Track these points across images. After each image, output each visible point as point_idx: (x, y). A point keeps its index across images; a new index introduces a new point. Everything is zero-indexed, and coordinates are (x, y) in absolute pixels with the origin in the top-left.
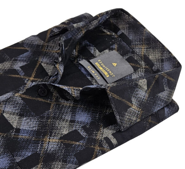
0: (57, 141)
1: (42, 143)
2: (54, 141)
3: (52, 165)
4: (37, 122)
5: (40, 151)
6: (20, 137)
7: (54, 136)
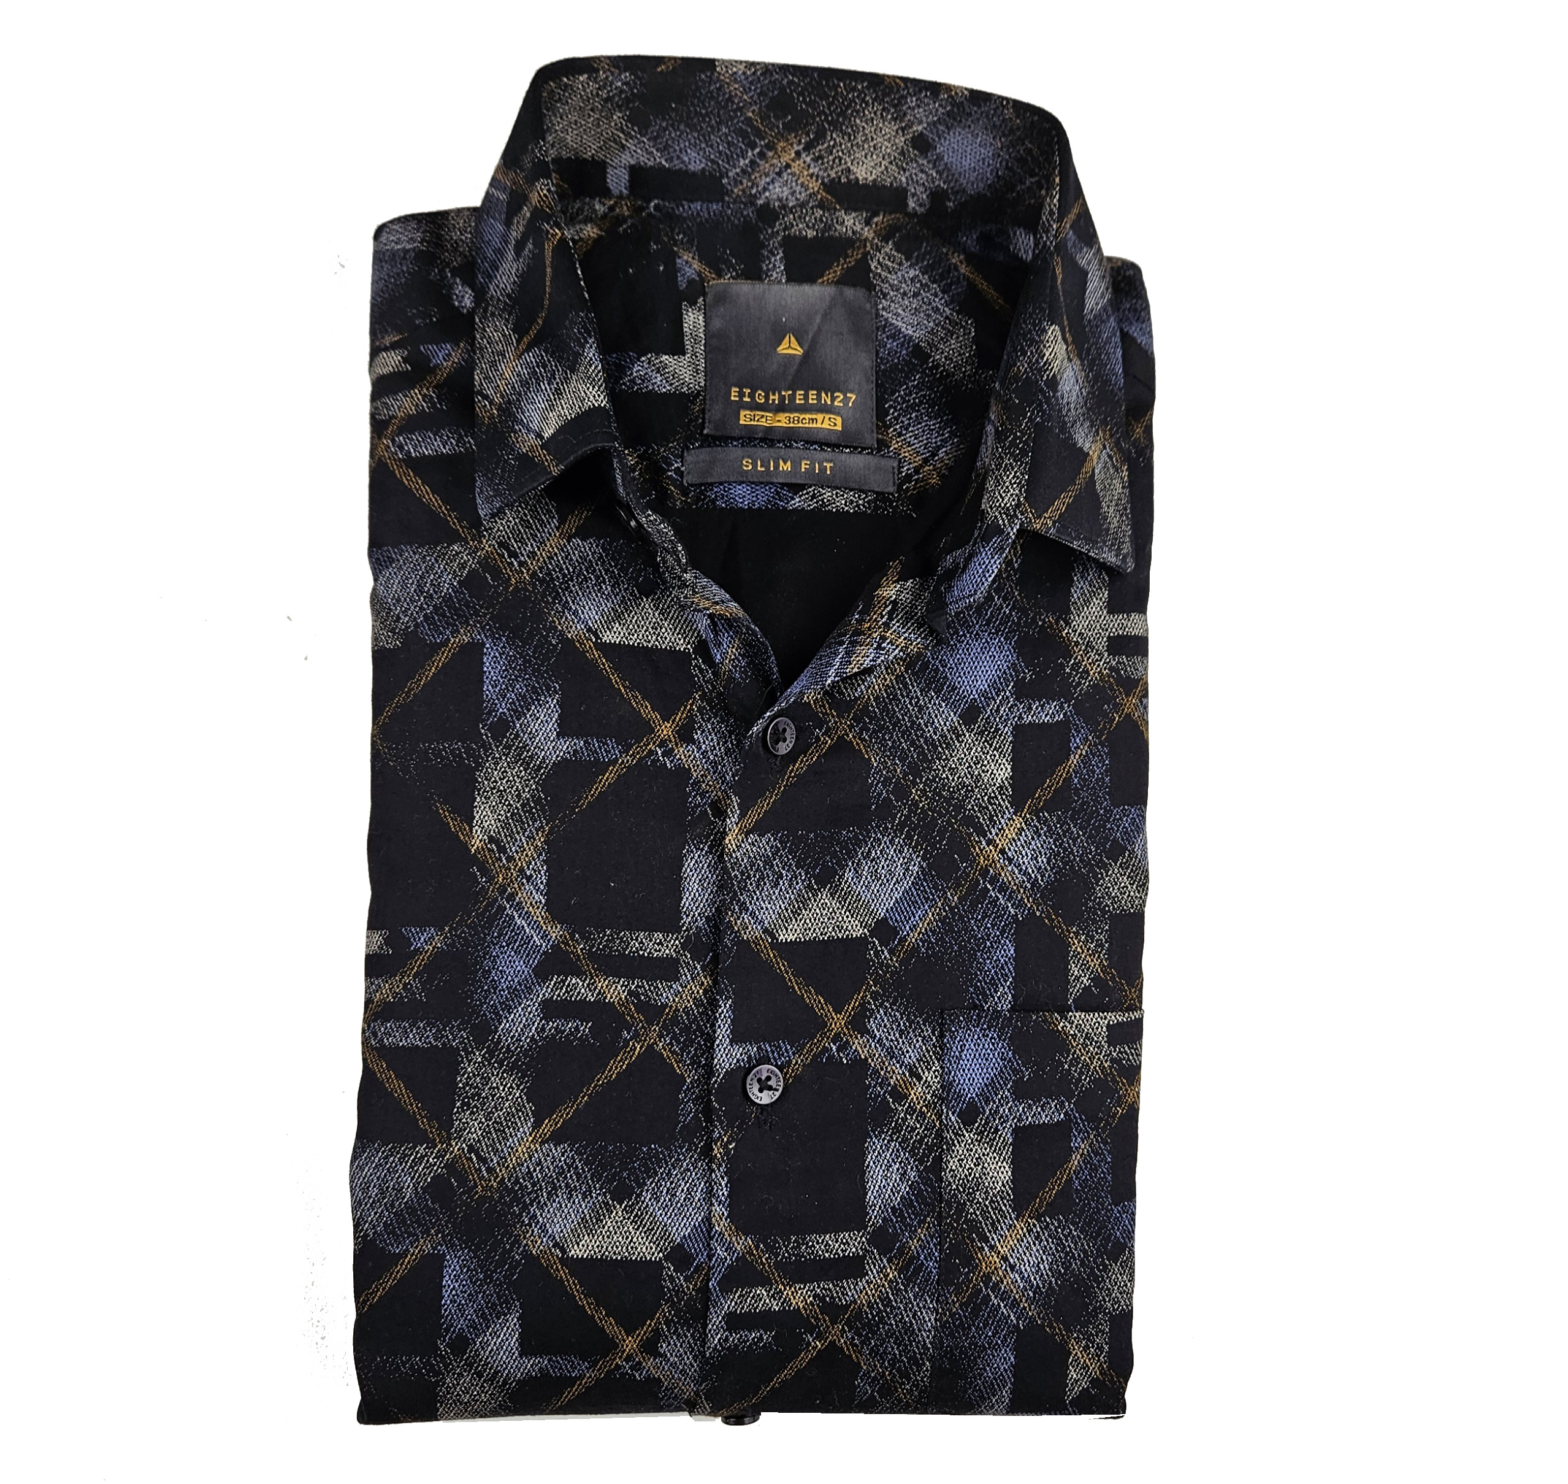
0: (1018, 822)
1: (994, 880)
2: (1011, 834)
3: (1100, 903)
4: (892, 842)
5: (1020, 905)
6: (913, 937)
7: (991, 819)
